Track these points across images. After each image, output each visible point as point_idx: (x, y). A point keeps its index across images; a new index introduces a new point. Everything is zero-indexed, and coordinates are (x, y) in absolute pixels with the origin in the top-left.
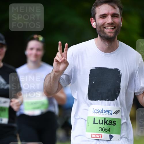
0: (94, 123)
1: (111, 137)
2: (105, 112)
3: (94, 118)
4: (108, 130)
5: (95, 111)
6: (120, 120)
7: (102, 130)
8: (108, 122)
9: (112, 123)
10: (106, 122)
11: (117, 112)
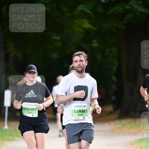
0: (75, 112)
1: (84, 118)
2: (80, 106)
3: (75, 110)
4: (82, 115)
5: (74, 107)
6: (87, 110)
7: (79, 115)
8: (81, 111)
9: (84, 111)
10: (80, 111)
11: (85, 106)
